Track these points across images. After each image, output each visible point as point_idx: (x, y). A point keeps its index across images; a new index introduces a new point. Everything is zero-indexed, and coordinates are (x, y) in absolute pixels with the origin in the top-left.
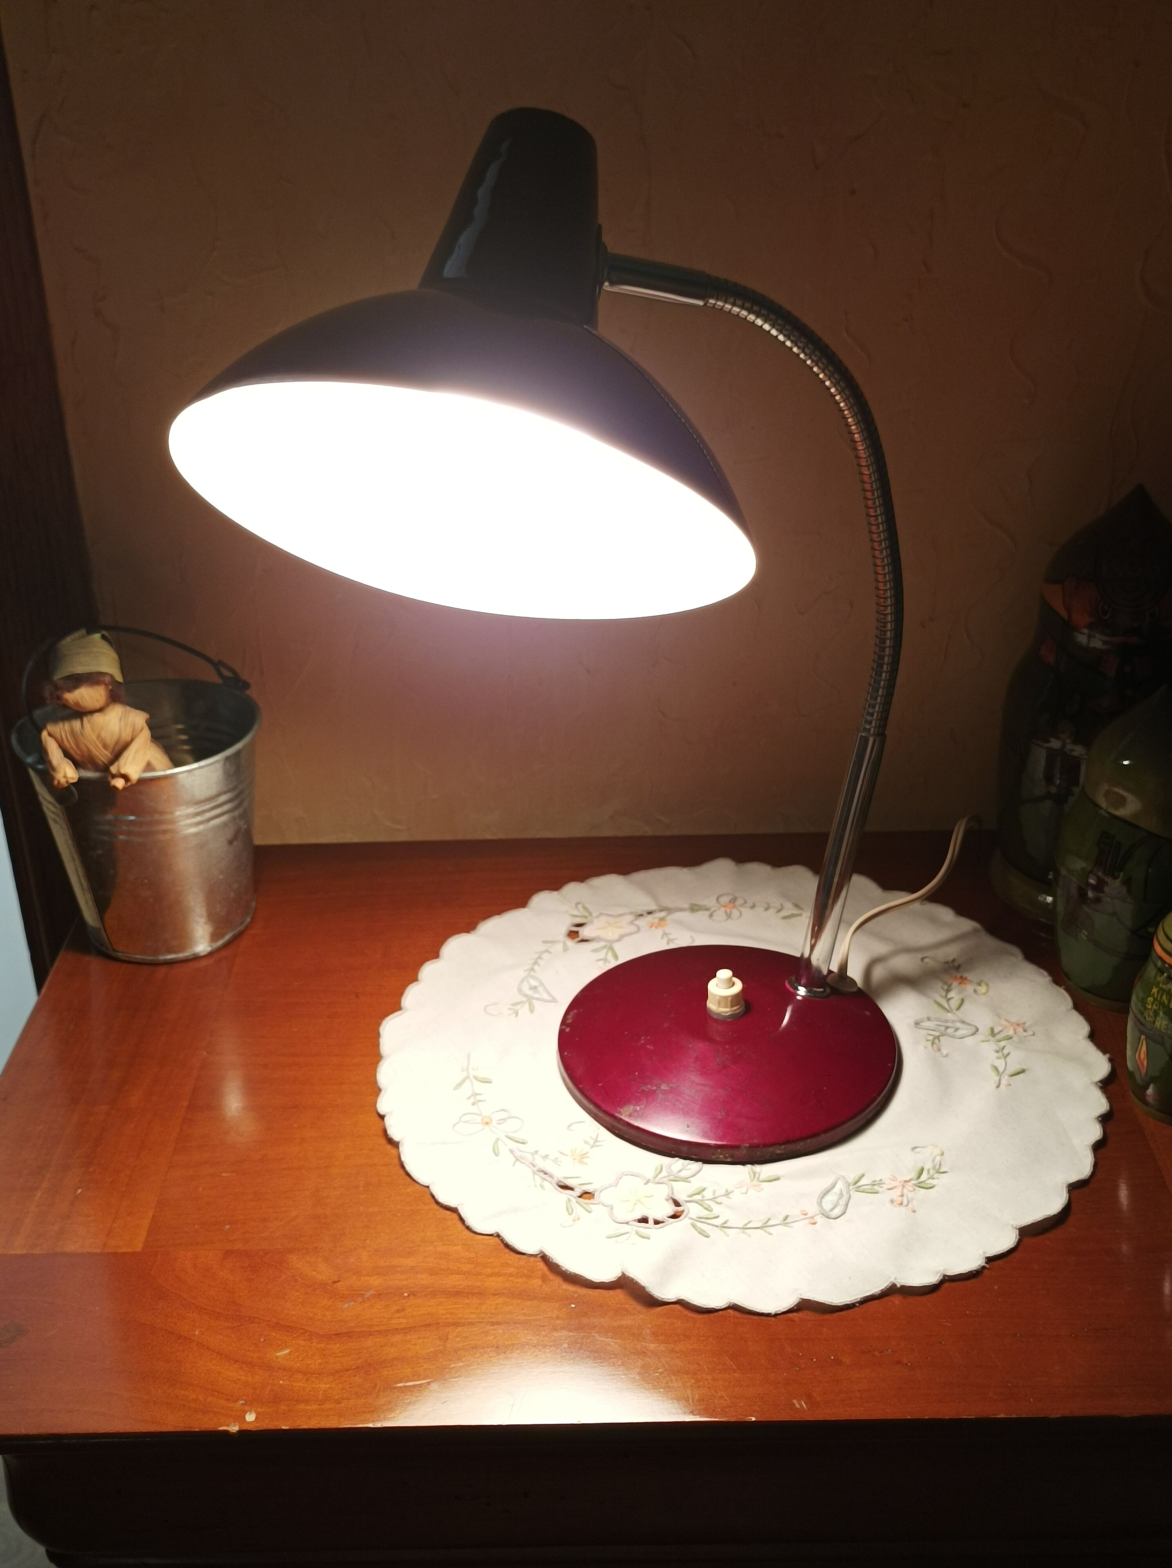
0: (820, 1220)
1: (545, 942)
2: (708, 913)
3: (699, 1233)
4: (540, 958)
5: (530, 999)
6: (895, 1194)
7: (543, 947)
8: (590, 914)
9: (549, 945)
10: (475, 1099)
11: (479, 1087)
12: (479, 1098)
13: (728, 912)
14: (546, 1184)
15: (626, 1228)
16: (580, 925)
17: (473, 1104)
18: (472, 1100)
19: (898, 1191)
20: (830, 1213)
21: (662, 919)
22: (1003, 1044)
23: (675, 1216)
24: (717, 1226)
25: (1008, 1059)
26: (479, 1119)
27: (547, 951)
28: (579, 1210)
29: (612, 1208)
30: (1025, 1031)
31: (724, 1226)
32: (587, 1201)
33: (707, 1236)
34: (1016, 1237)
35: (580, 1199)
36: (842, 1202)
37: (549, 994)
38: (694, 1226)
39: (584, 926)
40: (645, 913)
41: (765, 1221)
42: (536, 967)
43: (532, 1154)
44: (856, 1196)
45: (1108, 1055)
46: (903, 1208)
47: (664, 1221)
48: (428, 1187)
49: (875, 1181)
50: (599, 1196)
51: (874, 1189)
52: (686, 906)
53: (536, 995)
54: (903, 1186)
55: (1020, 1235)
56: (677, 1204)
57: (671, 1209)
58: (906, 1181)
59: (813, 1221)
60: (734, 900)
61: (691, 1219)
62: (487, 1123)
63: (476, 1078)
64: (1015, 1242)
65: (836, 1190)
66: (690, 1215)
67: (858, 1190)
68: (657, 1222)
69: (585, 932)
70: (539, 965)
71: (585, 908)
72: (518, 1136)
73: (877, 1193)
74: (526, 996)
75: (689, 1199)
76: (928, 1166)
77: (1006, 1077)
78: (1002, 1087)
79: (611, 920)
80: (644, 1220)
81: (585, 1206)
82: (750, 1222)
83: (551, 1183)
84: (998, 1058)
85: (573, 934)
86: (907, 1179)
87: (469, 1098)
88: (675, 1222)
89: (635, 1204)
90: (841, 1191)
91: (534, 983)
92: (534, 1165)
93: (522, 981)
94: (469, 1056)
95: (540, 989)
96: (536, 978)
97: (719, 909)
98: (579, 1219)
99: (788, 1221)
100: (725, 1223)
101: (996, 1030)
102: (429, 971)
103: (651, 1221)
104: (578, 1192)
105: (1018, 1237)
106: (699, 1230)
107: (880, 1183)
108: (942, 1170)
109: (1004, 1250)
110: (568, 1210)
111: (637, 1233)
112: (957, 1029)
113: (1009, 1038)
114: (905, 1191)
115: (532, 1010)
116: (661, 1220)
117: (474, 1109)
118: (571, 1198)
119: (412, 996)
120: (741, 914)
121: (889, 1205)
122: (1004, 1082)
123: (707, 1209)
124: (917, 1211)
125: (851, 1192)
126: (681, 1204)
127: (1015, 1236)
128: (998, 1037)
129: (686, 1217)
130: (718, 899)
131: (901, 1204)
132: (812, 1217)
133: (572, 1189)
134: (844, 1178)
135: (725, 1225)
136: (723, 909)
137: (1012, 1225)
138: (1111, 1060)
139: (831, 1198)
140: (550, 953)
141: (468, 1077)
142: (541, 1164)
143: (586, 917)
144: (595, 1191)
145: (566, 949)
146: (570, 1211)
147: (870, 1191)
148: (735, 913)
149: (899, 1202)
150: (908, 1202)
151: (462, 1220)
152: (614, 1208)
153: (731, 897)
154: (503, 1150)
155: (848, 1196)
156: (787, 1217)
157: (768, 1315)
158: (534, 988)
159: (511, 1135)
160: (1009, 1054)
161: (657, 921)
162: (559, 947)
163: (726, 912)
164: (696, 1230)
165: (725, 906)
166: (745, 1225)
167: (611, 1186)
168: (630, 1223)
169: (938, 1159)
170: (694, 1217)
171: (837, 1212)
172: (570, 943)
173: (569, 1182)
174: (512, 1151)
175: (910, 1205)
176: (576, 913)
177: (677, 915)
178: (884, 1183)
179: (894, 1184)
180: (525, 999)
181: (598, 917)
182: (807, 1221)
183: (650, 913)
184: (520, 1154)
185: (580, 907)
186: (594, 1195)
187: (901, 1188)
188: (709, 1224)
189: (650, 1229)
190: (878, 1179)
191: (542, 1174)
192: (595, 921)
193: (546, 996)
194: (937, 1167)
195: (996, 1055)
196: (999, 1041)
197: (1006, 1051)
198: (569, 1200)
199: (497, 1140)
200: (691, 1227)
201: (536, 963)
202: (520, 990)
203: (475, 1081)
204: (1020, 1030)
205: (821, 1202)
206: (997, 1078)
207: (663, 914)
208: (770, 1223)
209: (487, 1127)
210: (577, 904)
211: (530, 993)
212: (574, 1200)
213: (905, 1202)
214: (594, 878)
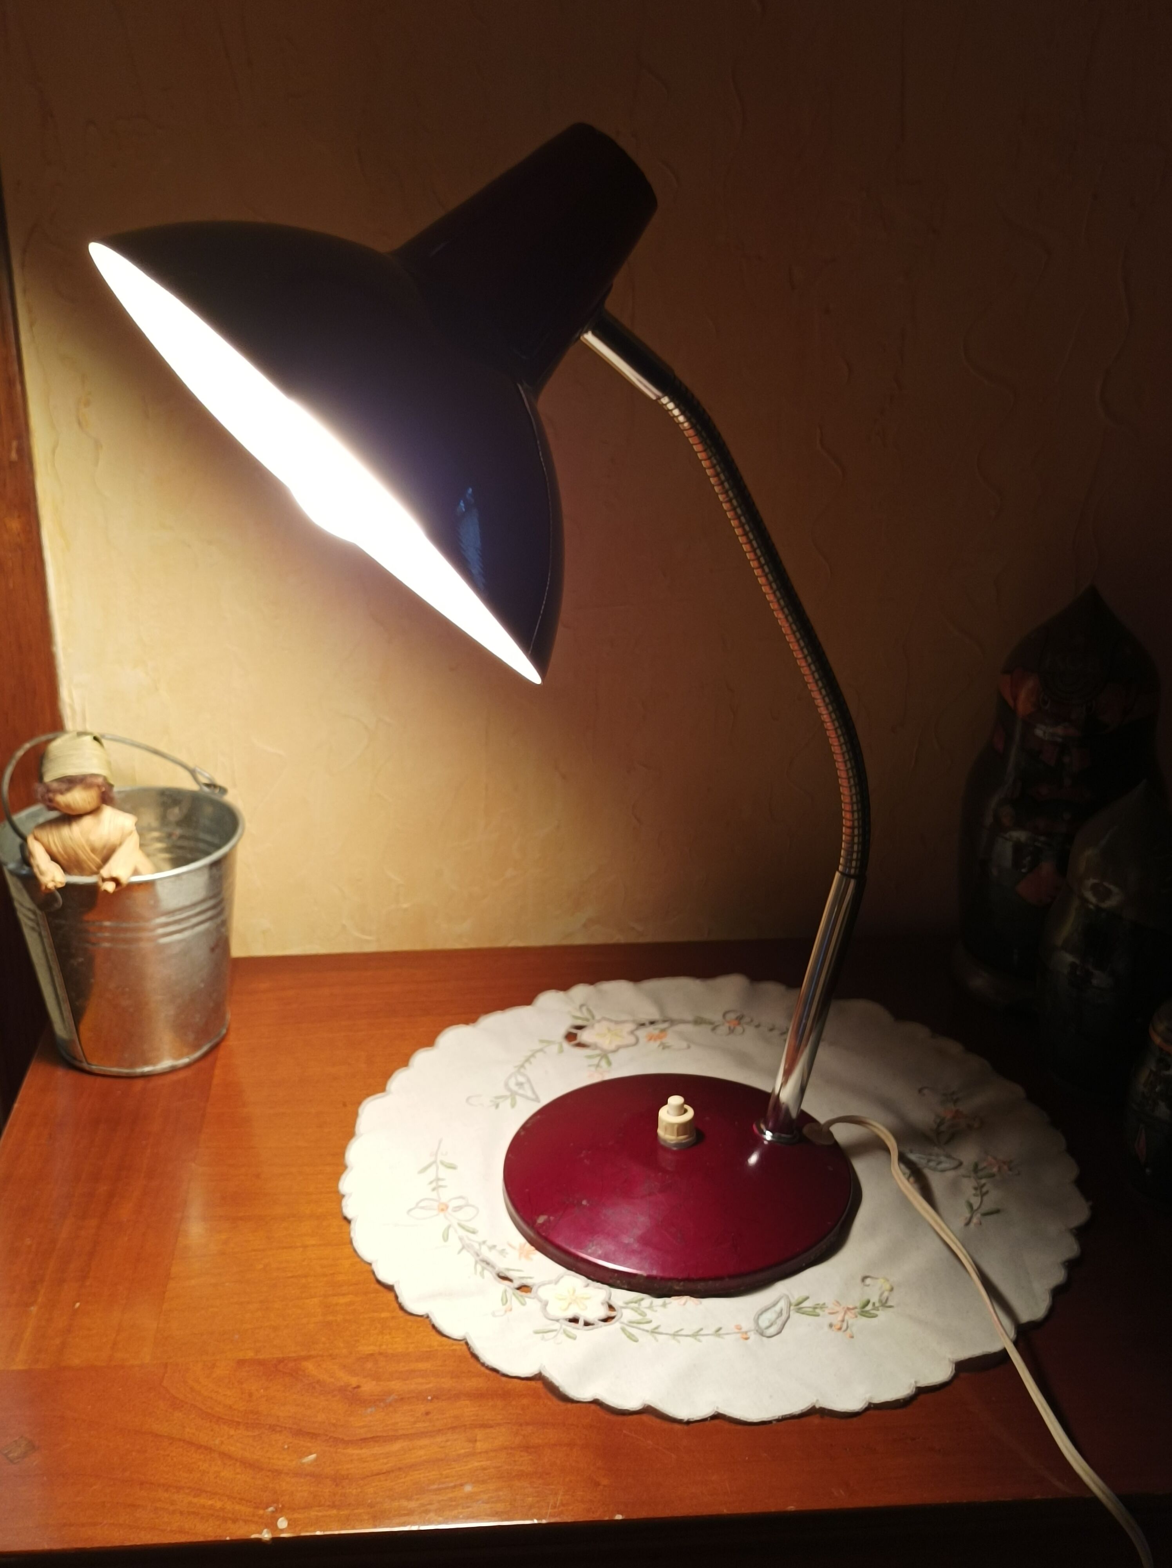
0: (753, 1336)
1: (542, 1041)
2: (710, 1027)
3: (628, 1337)
4: (533, 1056)
5: (513, 1095)
6: (836, 1319)
7: (538, 1046)
8: (593, 1017)
9: (545, 1044)
10: (437, 1184)
11: (443, 1172)
12: (441, 1183)
13: (732, 1027)
14: (486, 1273)
15: (556, 1326)
16: (580, 1028)
17: (434, 1189)
18: (434, 1185)
19: (840, 1317)
20: (765, 1331)
21: (663, 1031)
22: (983, 1181)
23: (606, 1320)
24: (647, 1331)
25: (985, 1198)
26: (435, 1204)
27: (541, 1050)
28: (514, 1302)
29: (545, 1304)
30: (1010, 1169)
31: (654, 1332)
32: (523, 1294)
33: (636, 1341)
34: (952, 1372)
35: (518, 1292)
36: (780, 1322)
37: (534, 1092)
38: (623, 1330)
39: (584, 1029)
40: (647, 1023)
41: (696, 1331)
42: (527, 1065)
43: (480, 1244)
44: (795, 1316)
45: (1090, 1203)
46: (840, 1333)
47: (595, 1323)
48: (370, 1264)
49: (818, 1304)
50: (537, 1291)
51: (814, 1312)
52: (690, 1017)
53: (521, 1092)
54: (845, 1313)
55: (956, 1369)
56: (611, 1307)
57: (604, 1312)
58: (849, 1309)
59: (745, 1336)
60: (740, 1019)
61: (622, 1323)
62: (442, 1210)
63: (442, 1163)
64: (950, 1376)
65: (777, 1308)
66: (623, 1320)
67: (799, 1310)
68: (587, 1324)
69: (584, 1036)
70: (531, 1063)
71: (589, 1011)
72: (470, 1225)
73: (818, 1315)
74: (510, 1090)
75: (624, 1305)
76: (875, 1299)
77: (979, 1215)
78: (972, 1225)
79: (612, 1026)
80: (575, 1320)
81: (520, 1298)
82: (682, 1330)
83: (491, 1273)
84: (975, 1195)
85: (570, 1037)
86: (851, 1306)
87: (431, 1183)
88: (605, 1326)
89: (570, 1304)
90: (782, 1310)
91: (521, 1079)
92: (478, 1255)
93: (510, 1077)
94: (440, 1142)
95: (527, 1086)
96: (524, 1075)
97: (723, 1024)
98: (511, 1310)
99: (721, 1332)
100: (657, 1328)
101: (980, 1167)
102: (422, 1058)
103: (581, 1322)
104: (517, 1284)
105: (954, 1371)
106: (628, 1334)
107: (823, 1307)
108: (890, 1303)
109: (936, 1383)
110: (502, 1300)
111: (565, 1332)
112: (939, 1163)
113: (992, 1176)
114: (847, 1317)
115: (513, 1105)
116: (592, 1322)
117: (434, 1195)
118: (508, 1289)
119: (399, 1081)
120: (744, 1031)
121: (826, 1328)
122: (975, 1220)
123: (640, 1314)
124: (855, 1337)
125: (791, 1313)
126: (616, 1308)
127: (951, 1369)
128: (980, 1174)
129: (617, 1321)
130: (724, 1015)
131: (840, 1329)
132: (746, 1333)
133: (510, 1280)
134: (788, 1297)
135: (656, 1331)
136: (727, 1025)
137: (949, 1359)
138: (1092, 1208)
139: (770, 1316)
140: (545, 1053)
141: (434, 1162)
142: (486, 1253)
143: (587, 1020)
144: (534, 1285)
145: (561, 1051)
146: (505, 1301)
147: (811, 1313)
148: (739, 1029)
149: (838, 1327)
150: (847, 1327)
151: (396, 1297)
152: (549, 1305)
153: (738, 1014)
154: (453, 1236)
155: (787, 1315)
156: (720, 1329)
157: (680, 1422)
158: (520, 1085)
159: (463, 1223)
160: (987, 1192)
161: (656, 1032)
162: (555, 1048)
163: (730, 1028)
164: (625, 1334)
165: (729, 1022)
166: (677, 1332)
167: (550, 1283)
168: (561, 1321)
169: (886, 1294)
170: (625, 1321)
171: (773, 1330)
172: (566, 1045)
173: (510, 1274)
174: (461, 1239)
175: (849, 1331)
176: (578, 1014)
177: (681, 1027)
178: (827, 1307)
179: (837, 1309)
180: (508, 1093)
181: (599, 1021)
182: (739, 1335)
183: (652, 1023)
184: (468, 1242)
185: (584, 1009)
186: (531, 1289)
187: (842, 1314)
188: (640, 1329)
189: (577, 1330)
190: (821, 1302)
191: (484, 1265)
192: (597, 1026)
193: (529, 1093)
194: (884, 1301)
195: (974, 1192)
196: (981, 1178)
197: (984, 1190)
198: (505, 1291)
199: (449, 1227)
200: (621, 1331)
201: (528, 1060)
202: (506, 1085)
203: (441, 1168)
204: (1005, 1167)
205: (758, 1318)
206: (968, 1215)
207: (665, 1025)
208: (702, 1332)
209: (442, 1215)
210: (582, 1006)
211: (514, 1088)
212: (510, 1292)
213: (844, 1327)
214: (604, 982)
